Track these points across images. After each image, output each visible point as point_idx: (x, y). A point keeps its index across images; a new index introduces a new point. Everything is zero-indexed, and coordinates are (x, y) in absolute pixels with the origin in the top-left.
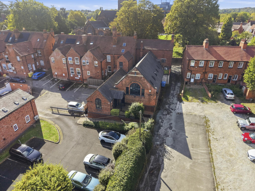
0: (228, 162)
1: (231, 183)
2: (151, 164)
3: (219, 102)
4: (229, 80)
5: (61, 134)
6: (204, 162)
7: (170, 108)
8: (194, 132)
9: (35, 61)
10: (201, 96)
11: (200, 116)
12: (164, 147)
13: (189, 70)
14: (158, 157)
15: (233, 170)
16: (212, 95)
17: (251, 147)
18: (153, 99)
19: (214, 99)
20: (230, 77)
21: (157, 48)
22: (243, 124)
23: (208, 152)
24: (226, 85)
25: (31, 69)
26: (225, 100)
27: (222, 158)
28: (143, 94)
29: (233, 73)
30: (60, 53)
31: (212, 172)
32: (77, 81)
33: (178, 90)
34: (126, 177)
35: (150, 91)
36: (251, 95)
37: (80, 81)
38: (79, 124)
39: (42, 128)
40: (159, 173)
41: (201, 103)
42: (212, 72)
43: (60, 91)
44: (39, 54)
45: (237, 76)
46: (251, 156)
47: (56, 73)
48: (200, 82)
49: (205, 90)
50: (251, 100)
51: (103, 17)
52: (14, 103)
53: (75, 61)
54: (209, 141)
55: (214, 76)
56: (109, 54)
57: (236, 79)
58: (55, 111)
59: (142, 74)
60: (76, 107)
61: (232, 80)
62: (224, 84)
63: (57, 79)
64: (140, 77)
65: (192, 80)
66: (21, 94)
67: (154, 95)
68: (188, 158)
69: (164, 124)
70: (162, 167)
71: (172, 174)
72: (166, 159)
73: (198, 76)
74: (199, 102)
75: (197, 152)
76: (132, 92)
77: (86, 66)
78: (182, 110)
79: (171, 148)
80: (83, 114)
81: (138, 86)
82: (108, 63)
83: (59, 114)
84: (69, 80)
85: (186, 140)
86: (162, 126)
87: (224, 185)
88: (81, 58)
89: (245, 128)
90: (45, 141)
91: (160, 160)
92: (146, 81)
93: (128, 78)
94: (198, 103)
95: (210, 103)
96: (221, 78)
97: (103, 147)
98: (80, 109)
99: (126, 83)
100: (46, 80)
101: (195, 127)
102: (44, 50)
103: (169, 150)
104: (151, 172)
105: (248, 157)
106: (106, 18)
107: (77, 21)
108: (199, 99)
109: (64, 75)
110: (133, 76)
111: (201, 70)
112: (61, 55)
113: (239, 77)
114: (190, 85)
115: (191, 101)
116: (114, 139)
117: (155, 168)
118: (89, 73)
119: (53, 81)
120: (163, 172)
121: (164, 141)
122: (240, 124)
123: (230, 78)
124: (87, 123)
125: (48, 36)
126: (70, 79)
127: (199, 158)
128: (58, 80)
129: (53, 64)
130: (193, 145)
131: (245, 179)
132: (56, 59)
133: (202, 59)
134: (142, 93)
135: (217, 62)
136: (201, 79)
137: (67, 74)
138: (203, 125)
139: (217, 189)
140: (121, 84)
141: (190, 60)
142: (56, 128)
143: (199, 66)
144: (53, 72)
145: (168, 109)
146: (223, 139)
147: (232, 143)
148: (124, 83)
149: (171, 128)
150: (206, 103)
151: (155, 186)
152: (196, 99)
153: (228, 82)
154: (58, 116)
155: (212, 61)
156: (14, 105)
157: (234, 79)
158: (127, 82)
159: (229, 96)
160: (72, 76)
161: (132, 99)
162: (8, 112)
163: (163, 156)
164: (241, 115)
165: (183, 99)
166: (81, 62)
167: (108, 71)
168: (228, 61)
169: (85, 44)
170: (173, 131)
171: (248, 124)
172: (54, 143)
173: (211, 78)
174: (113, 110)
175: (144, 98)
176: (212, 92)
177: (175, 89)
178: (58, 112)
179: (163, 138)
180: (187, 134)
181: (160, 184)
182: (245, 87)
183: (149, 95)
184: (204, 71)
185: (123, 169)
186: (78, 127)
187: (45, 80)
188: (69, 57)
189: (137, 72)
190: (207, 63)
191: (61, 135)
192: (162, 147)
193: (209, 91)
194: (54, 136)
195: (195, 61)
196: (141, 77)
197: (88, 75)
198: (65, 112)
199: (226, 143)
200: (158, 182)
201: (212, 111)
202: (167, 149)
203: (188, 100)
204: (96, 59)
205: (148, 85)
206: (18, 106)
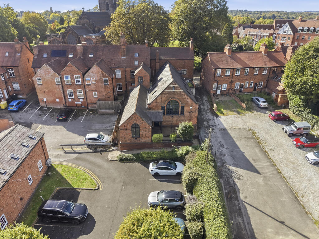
0: (294, 169)
1: (306, 189)
2: (224, 188)
3: (255, 112)
4: (255, 88)
5: (94, 177)
6: (273, 174)
7: (210, 125)
8: (247, 146)
9: (6, 85)
10: (235, 108)
11: (245, 129)
12: (227, 168)
13: (215, 80)
14: (227, 179)
15: (302, 176)
16: (246, 105)
17: (305, 152)
18: (194, 117)
19: (249, 109)
20: (256, 84)
21: (175, 58)
22: (291, 130)
23: (271, 163)
24: (252, 94)
25: (3, 96)
26: (259, 109)
27: (286, 166)
28: (183, 113)
29: (258, 79)
30: (50, 70)
31: (285, 182)
32: (79, 107)
33: (208, 104)
34: (220, 206)
35: (191, 108)
36: (283, 101)
37: (83, 106)
38: (113, 160)
39: (62, 174)
40: (237, 195)
41: (239, 115)
42: (239, 81)
43: (60, 123)
44: (11, 74)
45: (262, 83)
46: (311, 159)
47: (45, 100)
48: (227, 93)
49: (235, 101)
50: (283, 105)
51: (86, 21)
52: (21, 146)
53: (75, 80)
54: (266, 152)
55: (241, 84)
56: (118, 68)
57: (261, 86)
58: (68, 149)
59: (182, 89)
60: (98, 140)
61: (257, 87)
62: (250, 92)
63: (47, 107)
64: (179, 92)
65: (219, 92)
66: (24, 131)
67: (195, 111)
68: (256, 174)
69: (213, 142)
70: (237, 189)
71: (250, 193)
72: (237, 179)
73: (225, 86)
74: (235, 114)
75: (262, 166)
76: (169, 111)
77: (92, 85)
78: (223, 125)
79: (234, 167)
80: (110, 148)
81: (176, 103)
82: (118, 79)
83: (75, 153)
84: (66, 106)
85: (244, 156)
86: (212, 146)
87: (301, 192)
88: (84, 75)
89: (292, 134)
90: (79, 191)
91: (231, 181)
92: (186, 96)
93: (163, 95)
94: (235, 116)
95: (247, 114)
96: (247, 87)
97: (160, 181)
98: (105, 142)
99: (161, 101)
100: (31, 110)
101: (246, 141)
102: (19, 68)
103: (234, 170)
104: (229, 197)
105: (308, 161)
106: (90, 22)
107: (37, 26)
108: (234, 111)
109: (58, 100)
110: (170, 92)
111: (228, 79)
112: (52, 72)
113: (264, 83)
114: (217, 97)
115: (227, 115)
116: (172, 169)
117: (230, 191)
118: (95, 95)
119: (42, 111)
120: (240, 194)
121: (224, 161)
122: (288, 131)
123: (255, 86)
124: (125, 157)
125: (22, 47)
126: (68, 105)
127: (267, 171)
128: (49, 108)
129: (39, 86)
130: (254, 160)
131: (315, 182)
132: (45, 79)
133: (228, 67)
134: (181, 111)
135: (243, 69)
136: (227, 90)
137: (62, 99)
138: (252, 138)
139: (298, 197)
140: (155, 103)
141: (215, 69)
142: (82, 170)
143: (226, 75)
144: (39, 98)
145: (208, 126)
146: (277, 149)
147: (288, 151)
148: (159, 101)
149: (222, 146)
150: (243, 115)
151: (241, 210)
152: (231, 112)
153: (254, 90)
154: (75, 155)
155: (238, 69)
156: (24, 149)
157: (259, 86)
158: (163, 100)
159: (263, 105)
160: (70, 100)
161: (170, 119)
162: (20, 159)
163: (231, 178)
164: (281, 122)
165: (218, 113)
166: (83, 81)
167: (118, 90)
168: (253, 68)
169: (82, 57)
170: (226, 149)
171: (295, 129)
172: (92, 189)
173: (238, 87)
174: (156, 136)
175: (184, 117)
176: (246, 102)
177: (203, 103)
178: (73, 150)
179: (220, 158)
180: (242, 150)
181: (245, 206)
182: (275, 94)
183: (189, 112)
184: (230, 80)
185: (212, 198)
186: (112, 164)
187: (29, 111)
188: (65, 76)
189: (175, 86)
190: (233, 71)
191: (96, 178)
192: (225, 168)
193: (242, 101)
194: (87, 182)
195: (221, 70)
196: (181, 92)
197: (94, 97)
198: (84, 149)
199: (282, 152)
200: (241, 205)
201: (254, 122)
202: (232, 169)
203: (223, 114)
204: (105, 75)
205: (188, 101)
206: (29, 148)
